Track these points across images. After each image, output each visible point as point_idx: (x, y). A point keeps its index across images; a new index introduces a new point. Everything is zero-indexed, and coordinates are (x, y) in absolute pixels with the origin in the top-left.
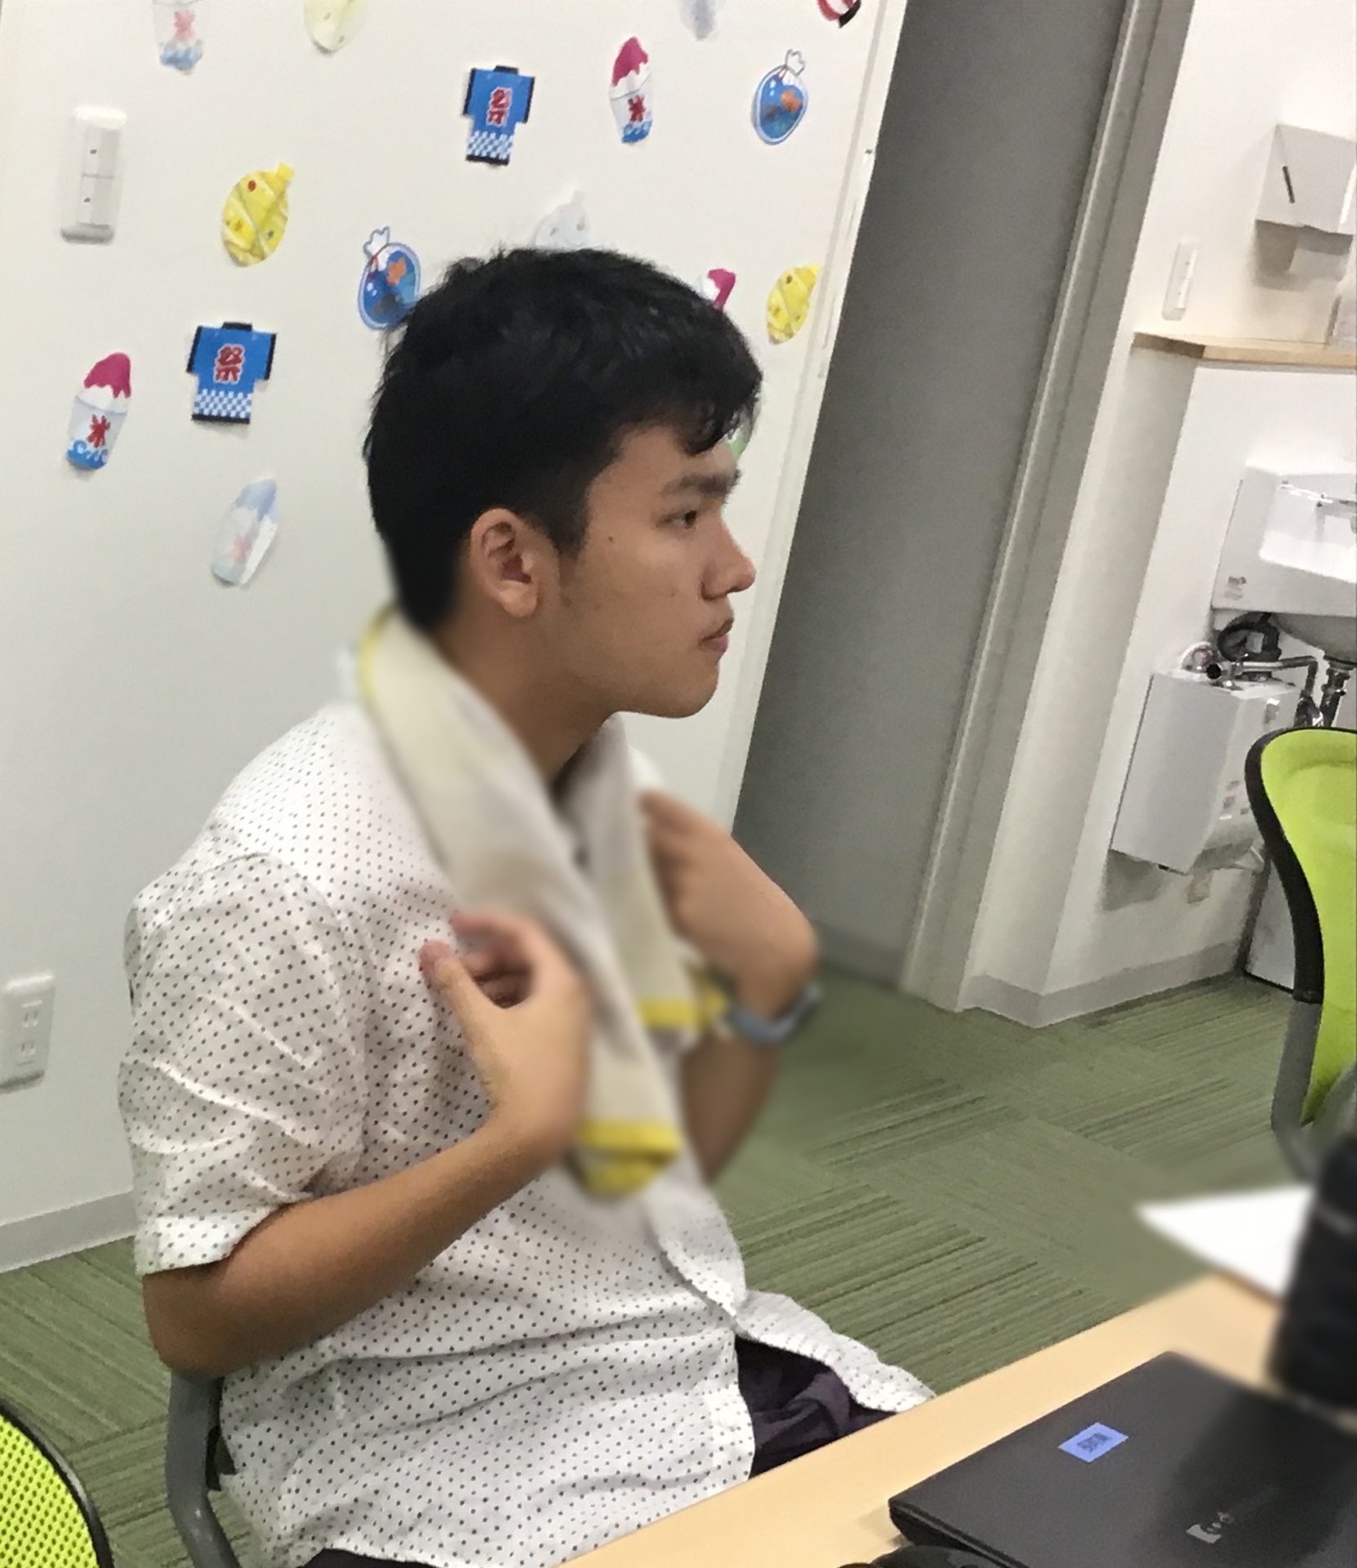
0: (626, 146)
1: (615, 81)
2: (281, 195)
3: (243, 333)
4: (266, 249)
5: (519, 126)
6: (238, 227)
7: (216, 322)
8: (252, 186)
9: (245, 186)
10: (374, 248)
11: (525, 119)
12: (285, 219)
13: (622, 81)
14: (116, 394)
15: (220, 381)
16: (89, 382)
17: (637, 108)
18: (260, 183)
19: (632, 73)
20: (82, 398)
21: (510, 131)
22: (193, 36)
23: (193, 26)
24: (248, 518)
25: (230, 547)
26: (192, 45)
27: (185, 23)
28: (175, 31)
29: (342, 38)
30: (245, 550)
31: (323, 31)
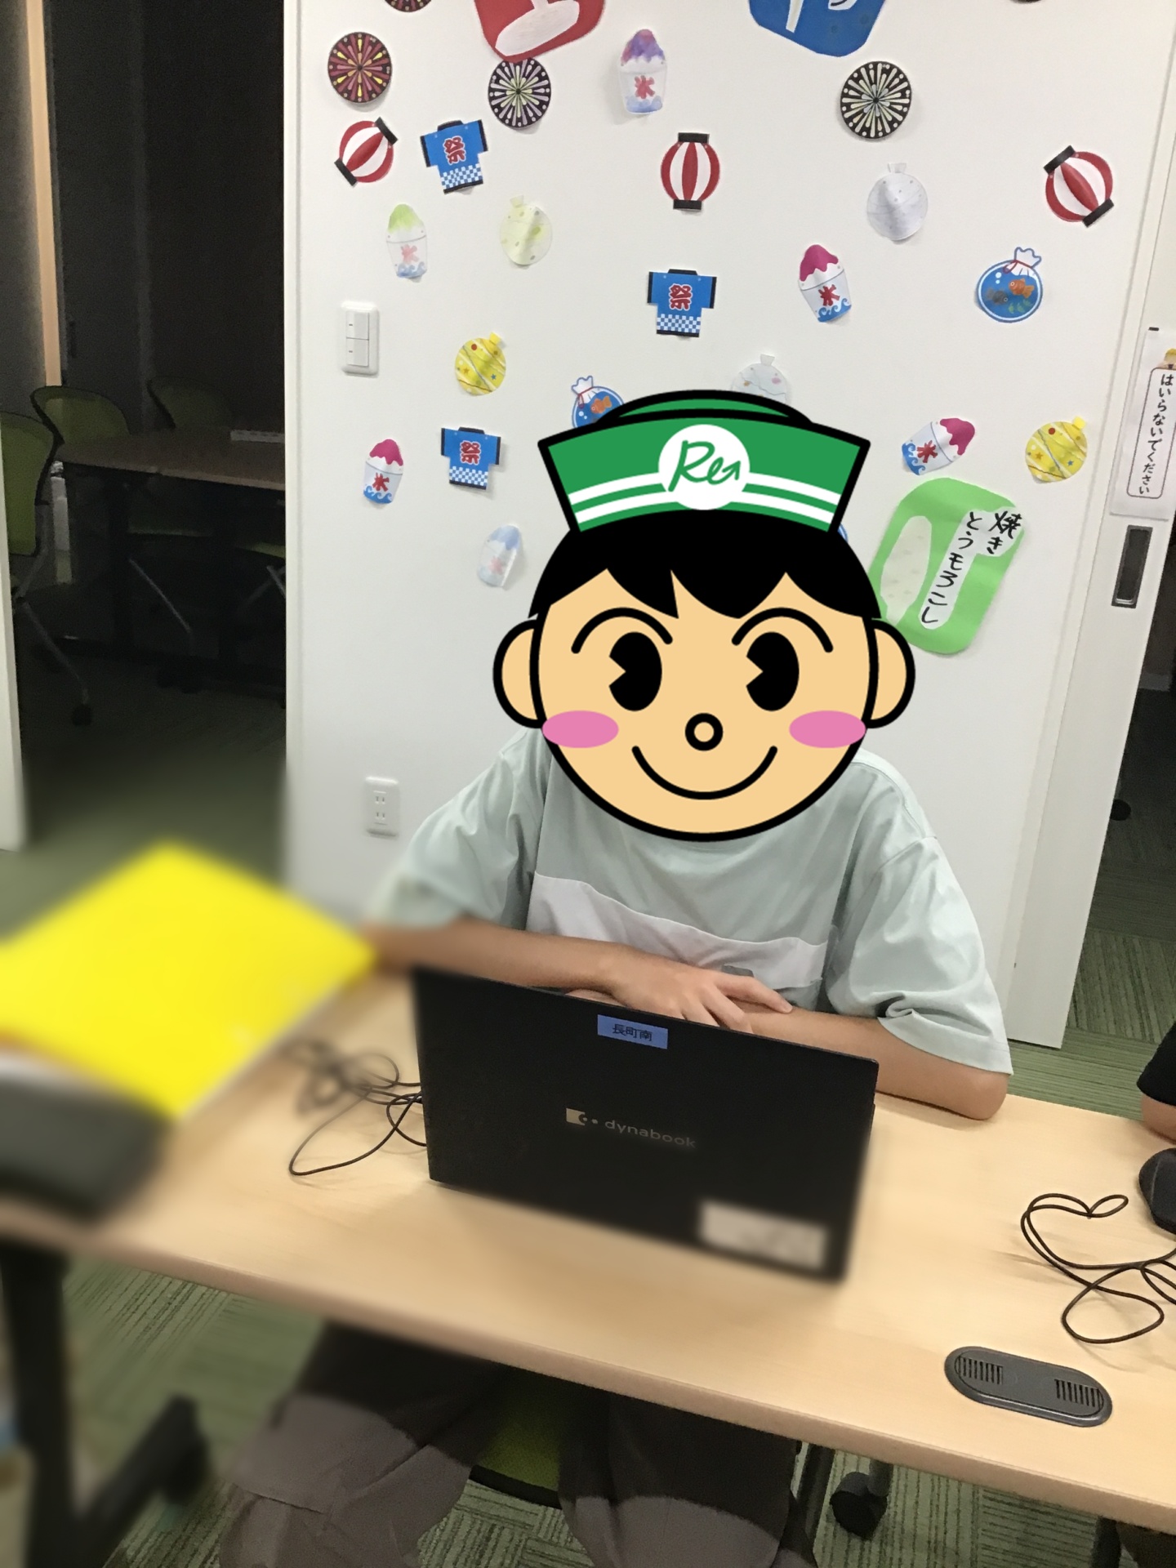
0: (824, 324)
1: (803, 277)
2: (496, 353)
3: (478, 435)
4: (492, 386)
5: (705, 311)
6: (466, 371)
7: (454, 427)
8: (474, 347)
9: (469, 348)
10: (579, 389)
11: (711, 306)
12: (504, 368)
13: (810, 277)
14: (389, 462)
15: (465, 462)
16: (373, 454)
17: (827, 295)
18: (479, 346)
19: (817, 271)
20: (368, 462)
21: (697, 314)
22: (416, 260)
23: (415, 254)
24: (499, 547)
25: (489, 564)
26: (416, 265)
27: (407, 253)
28: (403, 257)
29: (533, 258)
30: (499, 566)
31: (515, 254)
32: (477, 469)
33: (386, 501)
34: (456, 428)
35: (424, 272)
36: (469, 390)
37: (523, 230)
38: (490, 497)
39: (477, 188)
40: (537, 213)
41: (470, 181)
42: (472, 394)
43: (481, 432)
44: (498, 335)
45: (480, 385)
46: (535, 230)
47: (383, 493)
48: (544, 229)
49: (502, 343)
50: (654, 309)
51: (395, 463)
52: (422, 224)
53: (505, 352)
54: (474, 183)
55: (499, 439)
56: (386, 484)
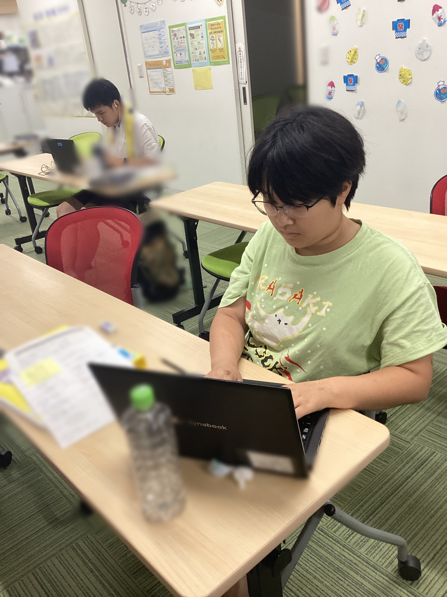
0: (440, 27)
1: (433, 15)
2: (356, 52)
4: (355, 61)
5: (407, 29)
6: (349, 58)
8: (351, 51)
9: (349, 52)
10: (376, 58)
11: (409, 28)
12: (358, 56)
13: (435, 14)
14: (332, 87)
15: (350, 84)
16: (328, 86)
17: (439, 18)
18: (352, 51)
19: (436, 12)
20: (326, 88)
21: (405, 30)
22: (336, 30)
23: (336, 29)
24: (359, 107)
25: (356, 112)
26: (336, 32)
27: (334, 28)
28: (332, 30)
29: (363, 23)
30: (359, 112)
31: (359, 23)
32: (352, 85)
33: (331, 98)
34: (347, 75)
35: (338, 33)
36: (350, 63)
37: (360, 16)
38: (356, 93)
39: (349, 7)
40: (364, 11)
41: (347, 5)
42: (351, 64)
43: (353, 75)
44: (356, 47)
45: (352, 62)
46: (363, 16)
47: (331, 96)
48: (366, 15)
49: (357, 49)
50: (394, 31)
51: (333, 87)
52: (337, 20)
53: (358, 52)
54: (348, 6)
55: (357, 76)
56: (331, 94)
